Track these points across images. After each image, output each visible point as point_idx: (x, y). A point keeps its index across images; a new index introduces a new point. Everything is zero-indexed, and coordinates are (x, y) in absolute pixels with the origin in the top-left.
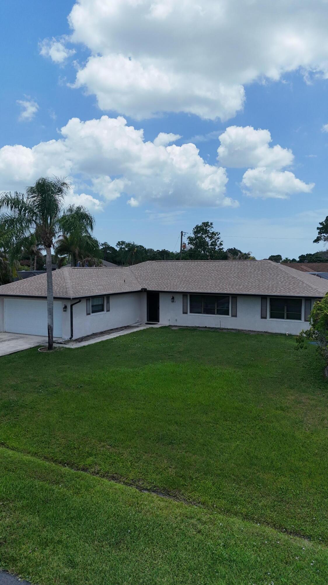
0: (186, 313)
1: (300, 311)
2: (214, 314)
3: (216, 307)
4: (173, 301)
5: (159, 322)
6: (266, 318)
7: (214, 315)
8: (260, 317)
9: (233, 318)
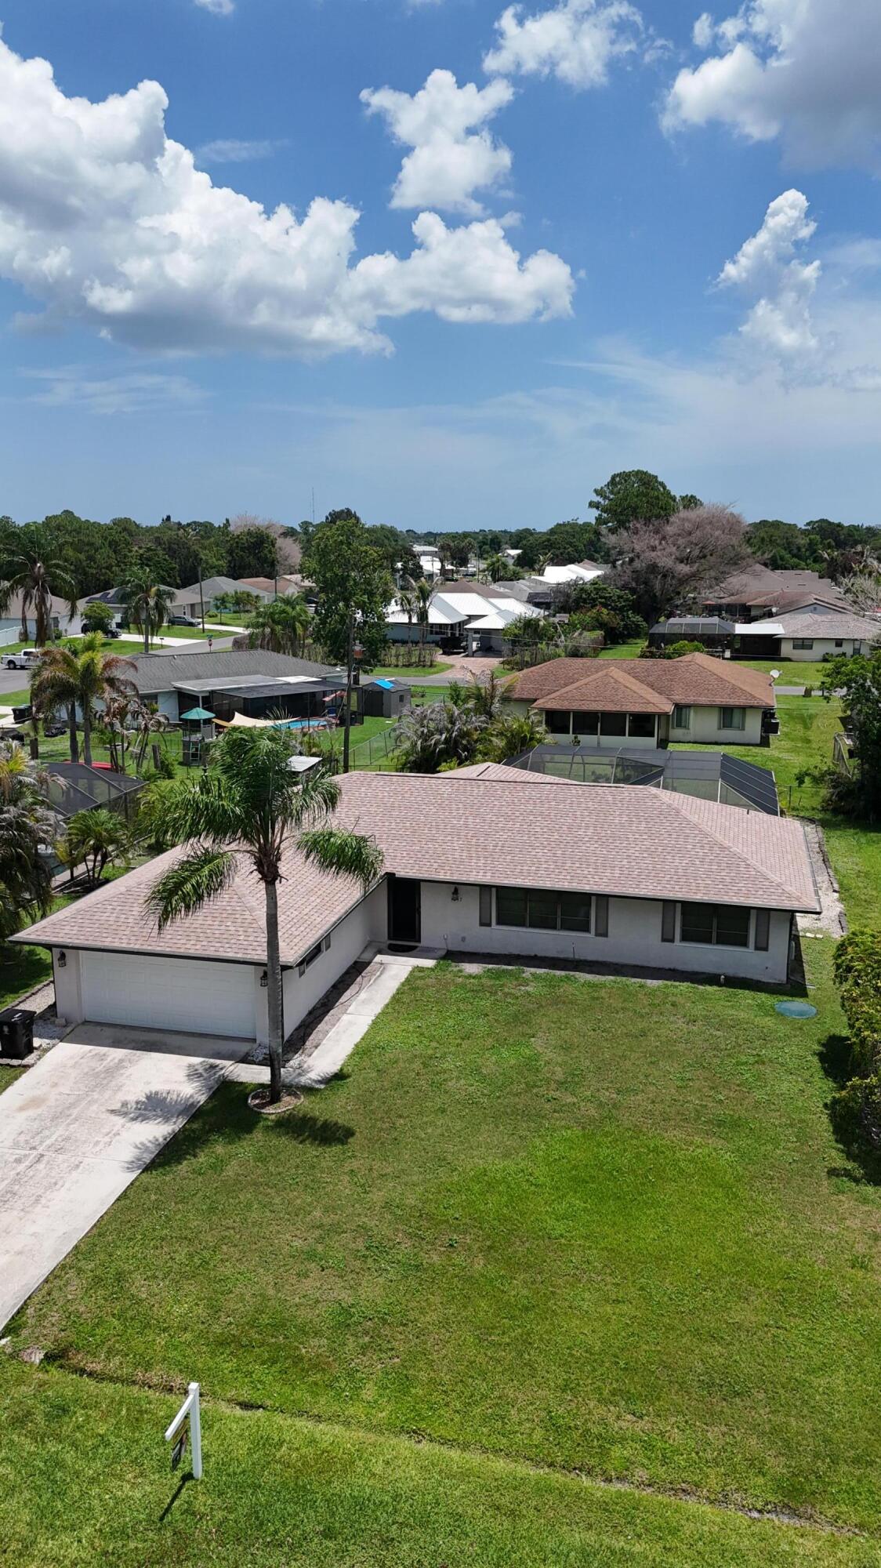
0: (489, 925)
1: (747, 930)
2: (554, 928)
3: (559, 913)
4: (455, 899)
5: (419, 941)
6: (672, 941)
7: (555, 932)
8: (660, 938)
9: (598, 938)
